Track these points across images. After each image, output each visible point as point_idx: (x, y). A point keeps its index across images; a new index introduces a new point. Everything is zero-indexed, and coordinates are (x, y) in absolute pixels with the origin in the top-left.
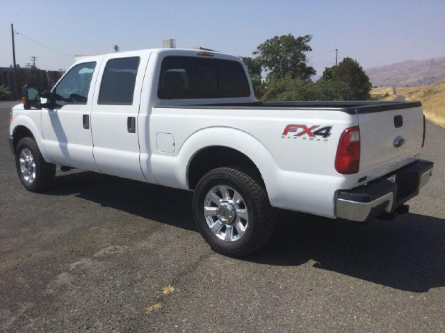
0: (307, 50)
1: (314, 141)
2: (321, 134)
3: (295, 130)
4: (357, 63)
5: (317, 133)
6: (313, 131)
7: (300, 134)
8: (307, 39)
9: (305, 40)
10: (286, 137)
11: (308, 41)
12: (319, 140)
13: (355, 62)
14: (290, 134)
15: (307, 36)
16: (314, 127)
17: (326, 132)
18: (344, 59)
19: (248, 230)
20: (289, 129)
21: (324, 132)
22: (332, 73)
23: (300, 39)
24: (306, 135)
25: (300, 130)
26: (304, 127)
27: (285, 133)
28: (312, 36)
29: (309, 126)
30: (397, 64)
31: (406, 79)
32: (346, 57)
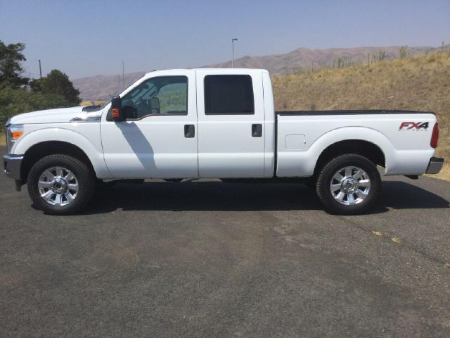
0: (21, 60)
1: (419, 131)
2: (423, 127)
3: (407, 126)
4: (66, 76)
5: (421, 126)
6: (419, 125)
7: (411, 128)
8: (19, 48)
9: (17, 48)
10: (402, 130)
11: (21, 50)
12: (422, 130)
13: (65, 75)
14: (404, 128)
15: (19, 45)
16: (419, 123)
17: (426, 125)
18: (53, 71)
19: (369, 193)
20: (404, 125)
21: (425, 125)
22: (41, 85)
23: (12, 46)
24: (414, 128)
25: (410, 125)
26: (413, 123)
27: (401, 127)
28: (25, 44)
29: (416, 123)
30: (87, 78)
31: (98, 93)
32: (54, 69)
